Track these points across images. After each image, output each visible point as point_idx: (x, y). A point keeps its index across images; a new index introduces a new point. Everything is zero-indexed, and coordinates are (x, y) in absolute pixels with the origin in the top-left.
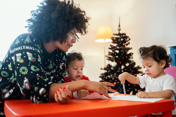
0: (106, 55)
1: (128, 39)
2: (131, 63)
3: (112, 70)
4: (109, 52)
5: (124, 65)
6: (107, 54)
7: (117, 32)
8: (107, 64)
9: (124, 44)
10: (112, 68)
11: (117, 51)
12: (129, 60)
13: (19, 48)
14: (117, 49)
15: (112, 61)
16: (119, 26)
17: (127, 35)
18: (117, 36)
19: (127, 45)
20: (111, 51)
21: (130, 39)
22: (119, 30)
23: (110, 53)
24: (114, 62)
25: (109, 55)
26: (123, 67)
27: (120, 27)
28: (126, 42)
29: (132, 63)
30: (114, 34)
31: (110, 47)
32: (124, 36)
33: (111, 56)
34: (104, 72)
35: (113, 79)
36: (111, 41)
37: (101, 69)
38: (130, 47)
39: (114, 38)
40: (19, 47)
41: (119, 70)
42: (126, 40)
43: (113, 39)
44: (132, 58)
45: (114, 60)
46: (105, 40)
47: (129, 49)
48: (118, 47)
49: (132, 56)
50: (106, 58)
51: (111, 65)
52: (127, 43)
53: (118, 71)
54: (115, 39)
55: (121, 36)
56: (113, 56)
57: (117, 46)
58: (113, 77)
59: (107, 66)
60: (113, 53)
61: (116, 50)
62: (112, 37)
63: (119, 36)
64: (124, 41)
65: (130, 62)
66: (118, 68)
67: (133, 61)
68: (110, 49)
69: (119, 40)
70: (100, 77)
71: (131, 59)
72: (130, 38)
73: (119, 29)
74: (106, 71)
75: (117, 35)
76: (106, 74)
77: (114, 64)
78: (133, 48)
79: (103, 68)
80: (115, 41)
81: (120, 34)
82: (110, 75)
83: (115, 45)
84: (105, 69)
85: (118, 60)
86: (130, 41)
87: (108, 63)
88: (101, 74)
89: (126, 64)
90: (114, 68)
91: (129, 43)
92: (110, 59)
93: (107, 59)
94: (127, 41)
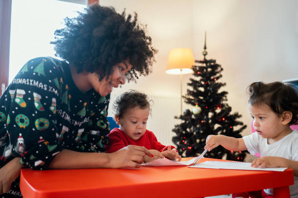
0: (184, 95)
1: (219, 69)
2: (224, 108)
3: (193, 119)
4: (188, 90)
5: (213, 111)
6: (185, 93)
7: (202, 58)
8: (184, 110)
9: (212, 78)
10: (193, 117)
11: (202, 89)
12: (222, 103)
13: (24, 81)
14: (202, 86)
15: (194, 105)
16: (205, 48)
17: (218, 62)
18: (200, 65)
19: (218, 78)
20: (191, 89)
21: (222, 69)
22: (205, 55)
23: (190, 93)
24: (197, 106)
25: (188, 94)
26: (210, 114)
27: (207, 50)
28: (215, 74)
29: (226, 108)
30: (196, 61)
31: (191, 82)
32: (212, 64)
33: (191, 97)
34: (180, 122)
35: (195, 133)
36: (192, 72)
37: (176, 118)
38: (223, 82)
39: (196, 66)
40: (24, 79)
41: (205, 120)
42: (216, 71)
43: (194, 68)
44: (227, 100)
45: (197, 103)
46: (181, 70)
47: (220, 85)
48: (203, 83)
49: (226, 97)
50: (183, 100)
51: (191, 111)
52: (218, 75)
53: (202, 122)
54: (197, 68)
55: (208, 64)
56: (194, 97)
57: (201, 80)
58: (194, 131)
59: (184, 113)
60: (195, 91)
61: (199, 87)
62: (193, 66)
63: (204, 65)
64: (213, 73)
65: (222, 106)
66: (203, 116)
67: (227, 105)
68: (190, 84)
69: (205, 71)
70: (174, 130)
71: (224, 102)
72: (222, 67)
73: (205, 53)
74: (183, 122)
75: (201, 62)
76: (183, 126)
77: (196, 110)
78: (227, 83)
79: (179, 115)
80: (199, 73)
81: (205, 61)
82: (190, 128)
83: (198, 79)
84: (182, 118)
85: (204, 103)
86: (222, 73)
87: (187, 109)
88: (176, 126)
89: (217, 109)
90: (196, 115)
91: (221, 76)
92: (189, 101)
93: (185, 101)
94: (218, 73)
